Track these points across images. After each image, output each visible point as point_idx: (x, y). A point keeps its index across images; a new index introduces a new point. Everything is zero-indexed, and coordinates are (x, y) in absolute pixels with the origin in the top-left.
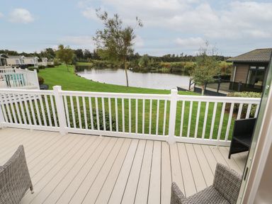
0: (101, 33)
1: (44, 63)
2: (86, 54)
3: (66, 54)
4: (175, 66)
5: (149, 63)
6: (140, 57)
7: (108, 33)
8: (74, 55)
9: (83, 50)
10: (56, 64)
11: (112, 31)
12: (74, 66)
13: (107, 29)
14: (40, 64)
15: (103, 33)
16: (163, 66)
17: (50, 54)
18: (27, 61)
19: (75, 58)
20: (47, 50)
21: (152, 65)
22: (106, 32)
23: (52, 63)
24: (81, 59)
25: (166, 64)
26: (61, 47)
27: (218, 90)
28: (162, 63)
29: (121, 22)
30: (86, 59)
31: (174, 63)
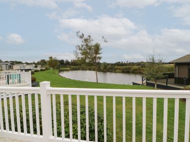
0: (79, 47)
1: (39, 68)
2: (66, 62)
3: (53, 62)
4: (126, 69)
5: (108, 67)
6: (101, 64)
7: (84, 47)
8: (59, 63)
9: (65, 60)
10: (47, 69)
11: (87, 45)
12: (58, 70)
13: (83, 44)
14: (36, 69)
15: (81, 47)
16: (117, 69)
17: (43, 63)
18: (28, 67)
19: (59, 65)
20: (42, 60)
21: (110, 69)
22: (82, 46)
23: (44, 68)
24: (63, 66)
25: (119, 67)
26: (51, 58)
27: (167, 84)
28: (116, 67)
29: (92, 40)
30: (66, 65)
31: (125, 67)
